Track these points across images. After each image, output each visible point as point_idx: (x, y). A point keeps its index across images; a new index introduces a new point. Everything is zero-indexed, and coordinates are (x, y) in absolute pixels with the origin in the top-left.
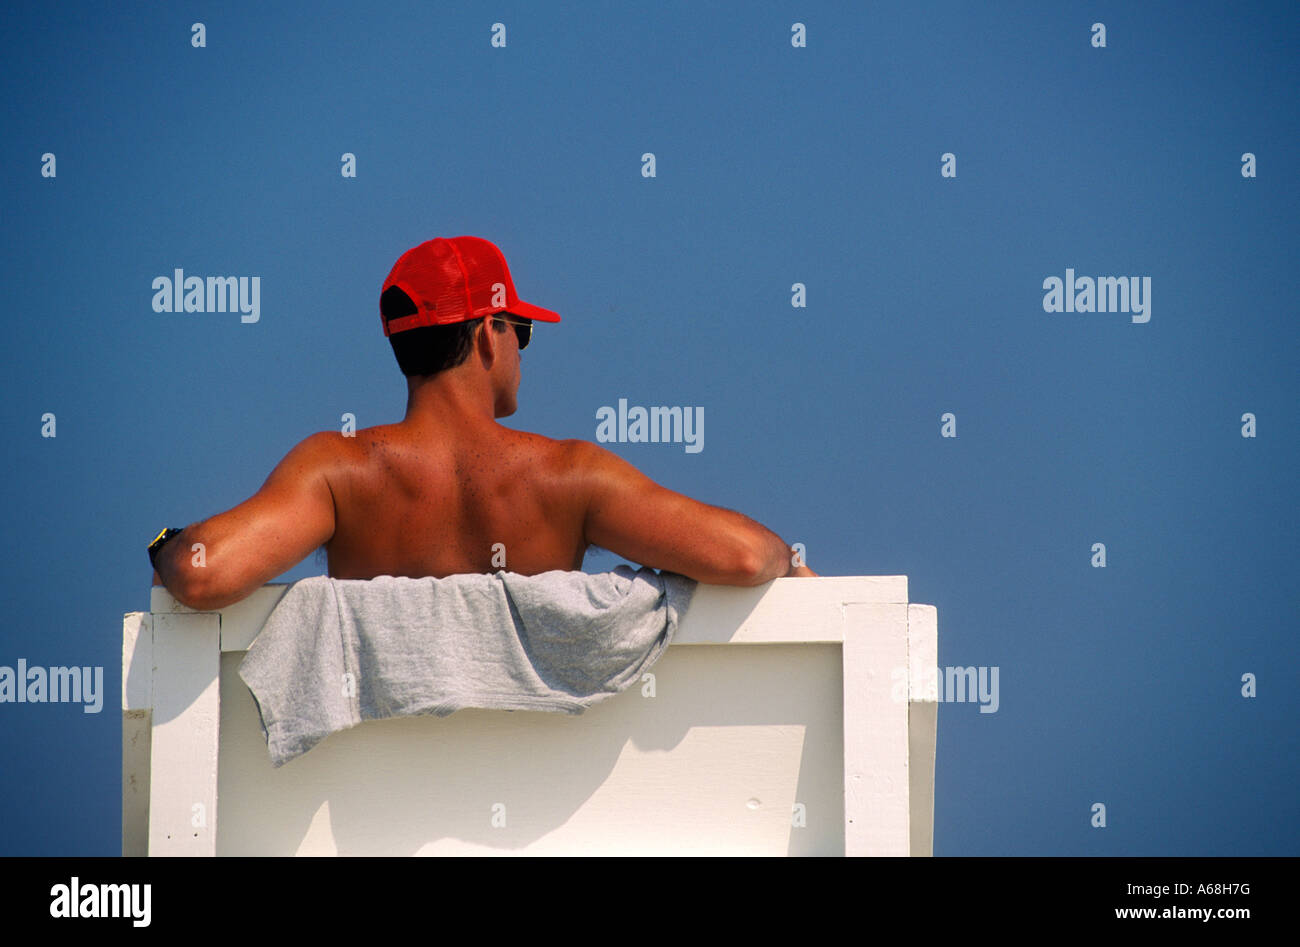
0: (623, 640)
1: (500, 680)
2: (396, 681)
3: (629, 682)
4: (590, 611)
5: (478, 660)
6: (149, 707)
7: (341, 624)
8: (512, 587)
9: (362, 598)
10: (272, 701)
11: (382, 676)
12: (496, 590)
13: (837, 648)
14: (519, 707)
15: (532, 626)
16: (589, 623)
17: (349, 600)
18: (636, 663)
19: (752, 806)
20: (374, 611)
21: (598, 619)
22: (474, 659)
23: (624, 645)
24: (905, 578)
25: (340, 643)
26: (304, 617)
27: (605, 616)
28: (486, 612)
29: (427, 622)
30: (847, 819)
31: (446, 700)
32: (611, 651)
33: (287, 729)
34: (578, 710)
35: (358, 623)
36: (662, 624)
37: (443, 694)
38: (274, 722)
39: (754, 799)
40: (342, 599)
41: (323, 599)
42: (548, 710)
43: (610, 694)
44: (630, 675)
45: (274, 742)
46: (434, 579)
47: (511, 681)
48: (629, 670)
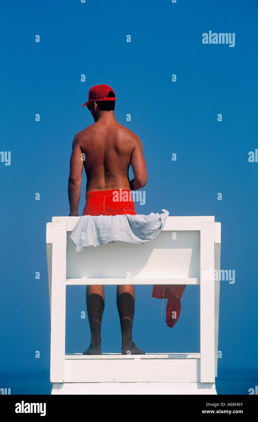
0: (152, 228)
1: (126, 236)
2: (104, 236)
3: (153, 238)
4: (145, 221)
5: (121, 231)
6: (51, 243)
7: (92, 225)
8: (128, 217)
9: (96, 220)
10: (76, 240)
11: (101, 236)
12: (125, 218)
13: (199, 231)
14: (130, 242)
15: (132, 225)
16: (145, 224)
17: (94, 220)
18: (155, 233)
19: (181, 265)
20: (98, 222)
21: (146, 223)
22: (120, 231)
23: (152, 229)
24: (214, 217)
25: (92, 229)
26: (84, 223)
27: (148, 222)
28: (123, 222)
29: (110, 224)
30: (201, 268)
31: (114, 239)
32: (149, 230)
33: (80, 245)
34: (143, 243)
35: (96, 225)
36: (160, 225)
37: (113, 238)
38: (77, 245)
39: (181, 264)
40: (92, 220)
41: (88, 220)
42: (136, 243)
43: (149, 240)
44: (154, 236)
45: (77, 248)
46: (112, 216)
47: (128, 236)
48: (153, 235)
